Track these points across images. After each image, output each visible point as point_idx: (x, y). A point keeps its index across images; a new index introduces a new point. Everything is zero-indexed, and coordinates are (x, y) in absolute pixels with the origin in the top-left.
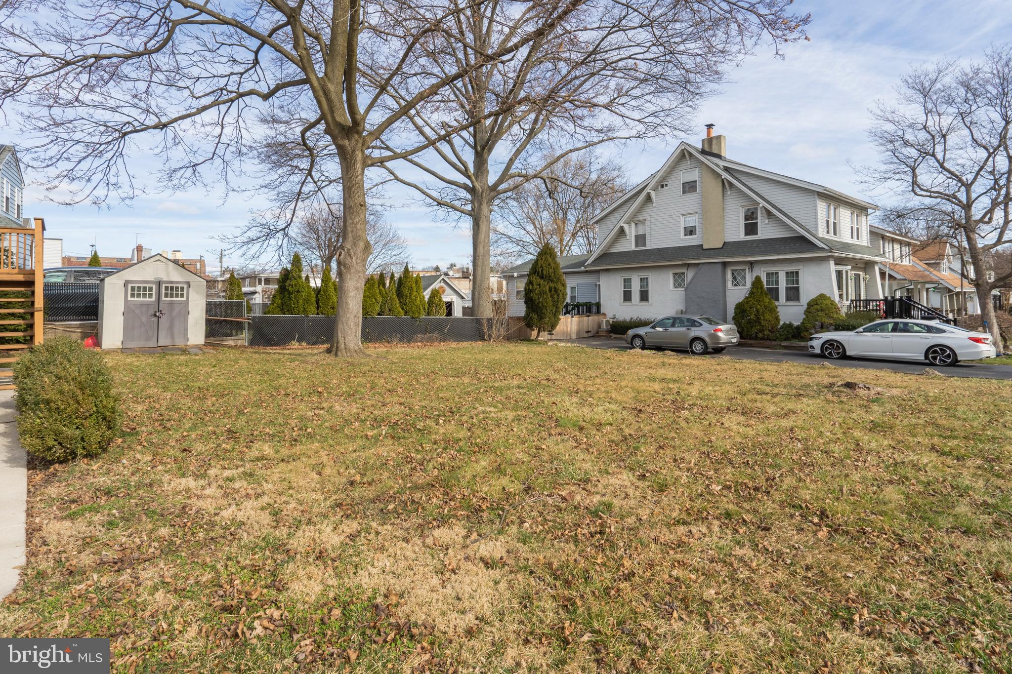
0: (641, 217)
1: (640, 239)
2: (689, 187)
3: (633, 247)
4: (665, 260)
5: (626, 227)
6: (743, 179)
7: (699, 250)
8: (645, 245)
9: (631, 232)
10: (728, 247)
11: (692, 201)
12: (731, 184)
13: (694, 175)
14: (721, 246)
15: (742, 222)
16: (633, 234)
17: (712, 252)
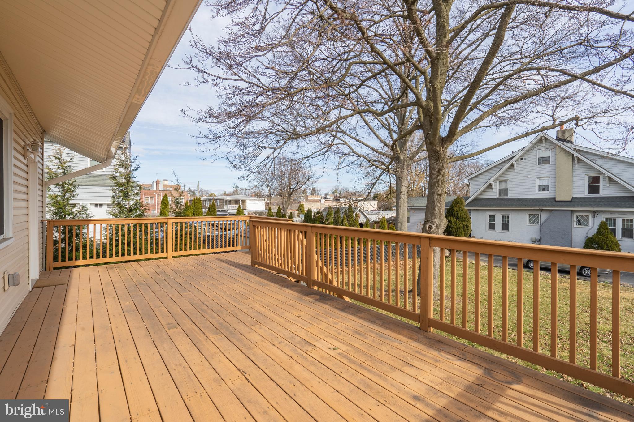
0: (504, 178)
1: (503, 192)
2: (544, 161)
3: (497, 196)
4: (526, 206)
5: (493, 183)
6: (589, 157)
7: (553, 201)
8: (507, 195)
9: (497, 187)
10: (575, 201)
11: (546, 169)
12: (579, 159)
13: (548, 153)
14: (570, 199)
15: (587, 185)
16: (498, 188)
17: (563, 203)
